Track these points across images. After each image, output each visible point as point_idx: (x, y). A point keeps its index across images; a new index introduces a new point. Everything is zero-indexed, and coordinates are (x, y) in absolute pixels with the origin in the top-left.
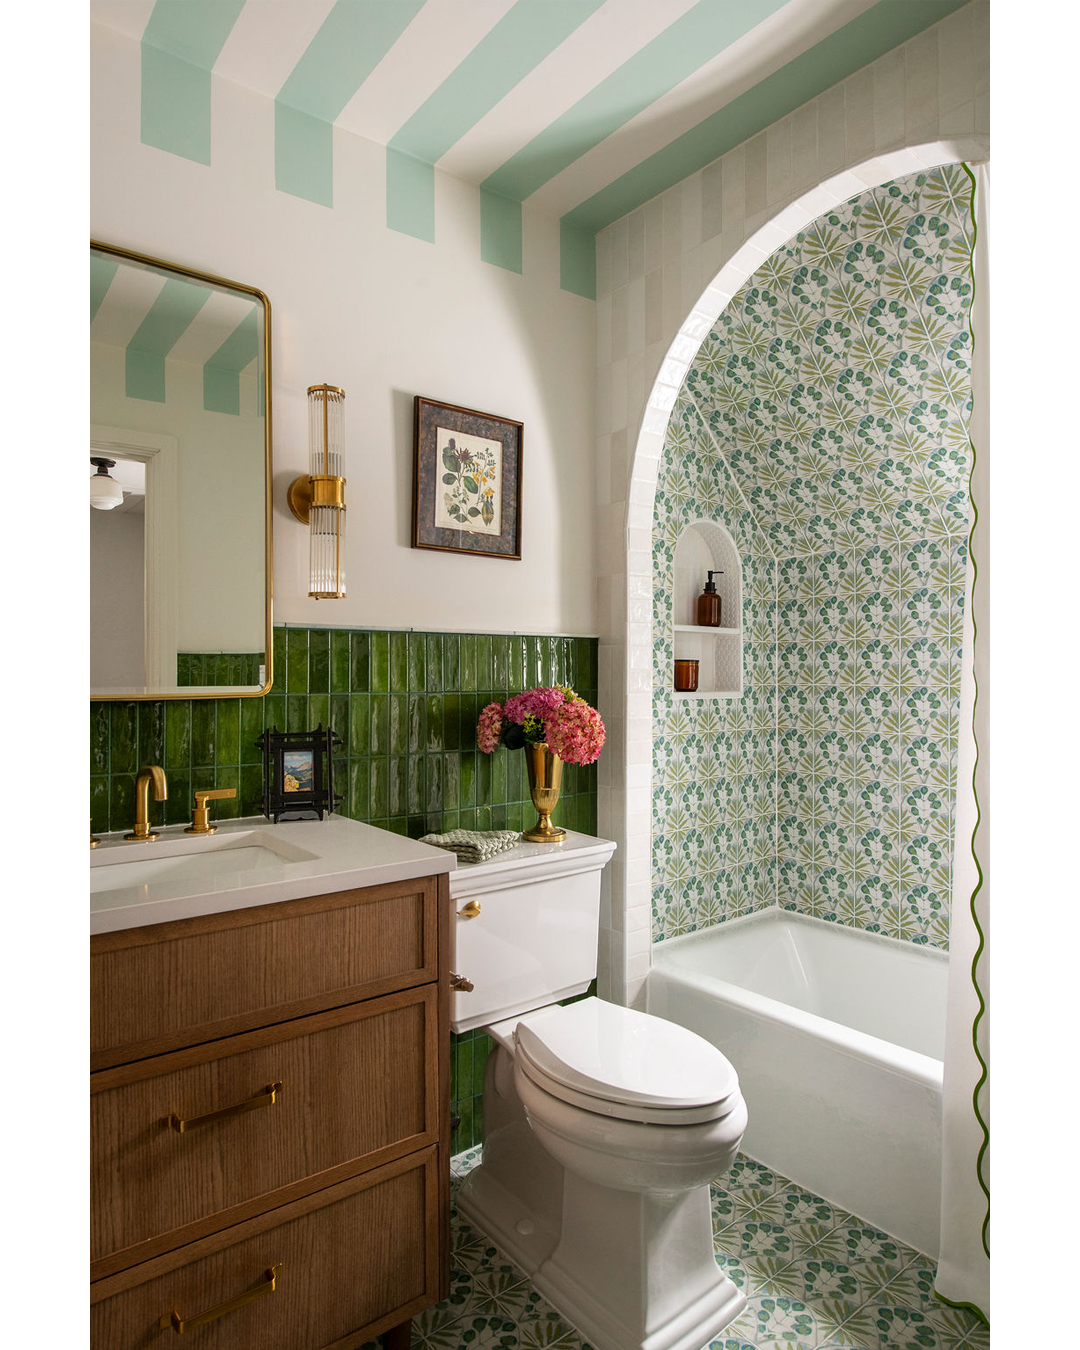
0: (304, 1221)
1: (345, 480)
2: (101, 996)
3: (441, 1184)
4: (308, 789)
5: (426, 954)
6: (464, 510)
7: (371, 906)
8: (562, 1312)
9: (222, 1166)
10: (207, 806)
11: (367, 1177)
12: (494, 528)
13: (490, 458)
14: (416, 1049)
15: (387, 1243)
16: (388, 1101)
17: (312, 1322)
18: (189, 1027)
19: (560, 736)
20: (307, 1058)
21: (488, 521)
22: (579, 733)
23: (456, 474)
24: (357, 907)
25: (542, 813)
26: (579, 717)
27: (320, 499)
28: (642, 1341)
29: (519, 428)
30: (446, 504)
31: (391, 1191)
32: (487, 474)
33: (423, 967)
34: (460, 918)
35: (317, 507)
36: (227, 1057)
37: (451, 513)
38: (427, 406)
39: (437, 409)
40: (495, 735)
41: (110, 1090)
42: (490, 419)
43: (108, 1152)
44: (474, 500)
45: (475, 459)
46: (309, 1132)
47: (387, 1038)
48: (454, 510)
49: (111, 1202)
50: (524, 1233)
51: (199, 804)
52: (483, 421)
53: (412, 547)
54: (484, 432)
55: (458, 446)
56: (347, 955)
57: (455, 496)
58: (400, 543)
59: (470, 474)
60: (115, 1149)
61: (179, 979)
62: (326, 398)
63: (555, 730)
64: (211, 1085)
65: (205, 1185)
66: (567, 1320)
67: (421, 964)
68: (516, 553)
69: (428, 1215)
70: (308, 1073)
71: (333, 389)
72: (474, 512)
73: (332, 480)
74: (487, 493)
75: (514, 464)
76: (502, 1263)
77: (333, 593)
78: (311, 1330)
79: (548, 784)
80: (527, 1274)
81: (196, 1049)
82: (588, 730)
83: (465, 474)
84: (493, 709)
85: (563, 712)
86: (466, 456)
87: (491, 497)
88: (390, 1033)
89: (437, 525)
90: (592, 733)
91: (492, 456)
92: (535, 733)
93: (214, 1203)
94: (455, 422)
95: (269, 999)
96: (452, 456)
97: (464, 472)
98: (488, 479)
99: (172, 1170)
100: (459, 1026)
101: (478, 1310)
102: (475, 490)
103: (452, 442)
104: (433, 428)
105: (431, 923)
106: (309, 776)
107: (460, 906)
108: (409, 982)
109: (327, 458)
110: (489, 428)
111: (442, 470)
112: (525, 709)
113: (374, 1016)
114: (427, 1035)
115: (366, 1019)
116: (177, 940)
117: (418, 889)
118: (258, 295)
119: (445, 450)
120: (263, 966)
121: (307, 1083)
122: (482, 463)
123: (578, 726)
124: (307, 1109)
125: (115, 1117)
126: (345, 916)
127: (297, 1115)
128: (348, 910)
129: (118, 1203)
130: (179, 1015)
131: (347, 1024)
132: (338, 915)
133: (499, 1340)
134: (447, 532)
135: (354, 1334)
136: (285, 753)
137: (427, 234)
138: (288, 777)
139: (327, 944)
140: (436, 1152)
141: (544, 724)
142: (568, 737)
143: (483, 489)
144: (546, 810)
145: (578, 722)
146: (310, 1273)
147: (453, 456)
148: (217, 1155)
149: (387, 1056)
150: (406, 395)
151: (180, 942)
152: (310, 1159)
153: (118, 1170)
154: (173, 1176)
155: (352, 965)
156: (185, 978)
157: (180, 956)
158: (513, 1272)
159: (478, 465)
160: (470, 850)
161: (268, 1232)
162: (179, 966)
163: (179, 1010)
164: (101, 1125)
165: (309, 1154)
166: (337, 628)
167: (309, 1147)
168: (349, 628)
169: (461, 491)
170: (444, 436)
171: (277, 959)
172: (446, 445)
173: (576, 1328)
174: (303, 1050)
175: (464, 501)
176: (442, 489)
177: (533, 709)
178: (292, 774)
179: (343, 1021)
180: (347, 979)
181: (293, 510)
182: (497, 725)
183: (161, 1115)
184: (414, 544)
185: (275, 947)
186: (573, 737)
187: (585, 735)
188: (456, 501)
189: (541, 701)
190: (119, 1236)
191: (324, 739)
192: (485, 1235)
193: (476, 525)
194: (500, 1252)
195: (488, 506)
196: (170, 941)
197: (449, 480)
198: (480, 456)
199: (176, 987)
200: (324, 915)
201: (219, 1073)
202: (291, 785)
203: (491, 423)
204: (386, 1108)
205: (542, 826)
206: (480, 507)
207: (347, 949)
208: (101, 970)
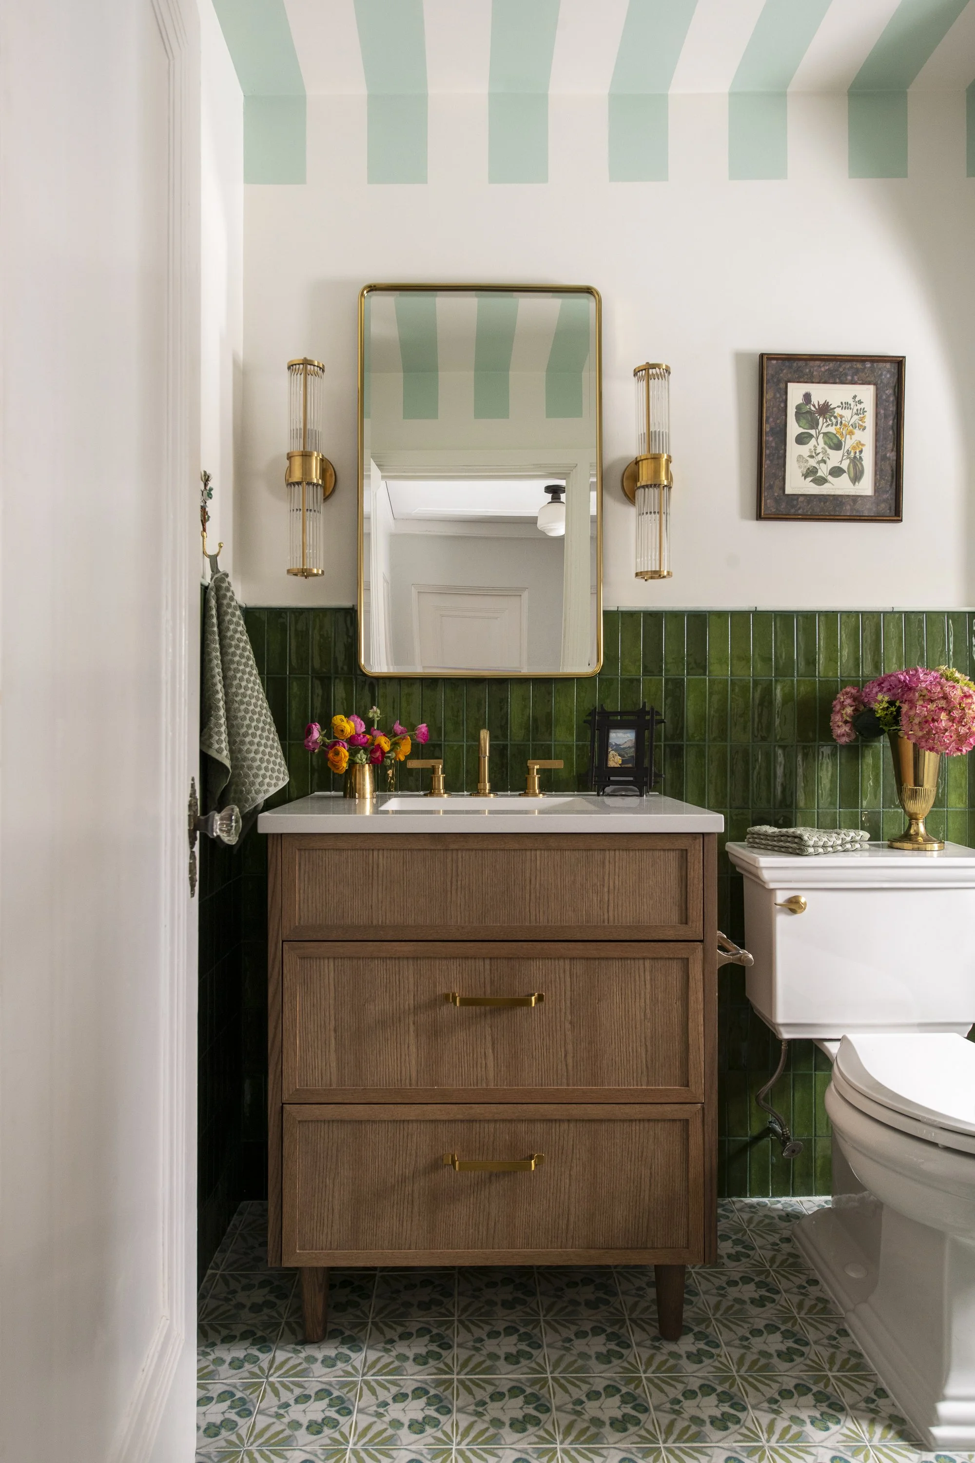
0: (565, 1126)
1: (669, 457)
2: (402, 882)
3: (707, 1146)
4: (630, 765)
5: (690, 911)
6: (823, 471)
7: (631, 853)
8: (867, 1354)
9: (493, 1052)
10: (537, 774)
11: (627, 1109)
12: (866, 487)
13: (859, 406)
14: (679, 1003)
15: (648, 1180)
16: (648, 1044)
17: (572, 1219)
18: (467, 924)
19: (917, 720)
20: (568, 979)
21: (856, 478)
22: (943, 716)
23: (813, 432)
24: (617, 853)
25: (912, 818)
26: (945, 697)
27: (644, 479)
28: (940, 1401)
29: (899, 363)
30: (800, 467)
31: (651, 1133)
32: (854, 426)
33: (686, 923)
34: (781, 911)
35: (643, 487)
36: (497, 958)
37: (806, 476)
38: (774, 362)
39: (787, 363)
40: (846, 722)
41: (408, 958)
42: (857, 361)
43: (407, 1007)
44: (835, 458)
45: (838, 411)
46: (570, 1047)
47: (648, 983)
48: (810, 473)
49: (408, 1047)
50: (853, 1275)
51: (531, 772)
52: (848, 365)
53: (757, 520)
54: (849, 378)
55: (815, 400)
56: (606, 895)
57: (812, 457)
58: (744, 517)
59: (832, 429)
60: (412, 1006)
61: (459, 883)
62: (649, 377)
63: (912, 713)
64: (485, 978)
65: (479, 1060)
66: (869, 1361)
67: (685, 920)
68: (895, 513)
69: (691, 1170)
70: (568, 993)
71: (653, 366)
72: (837, 472)
73: (656, 458)
74: (854, 448)
75: (892, 408)
76: (821, 1295)
77: (655, 572)
78: (571, 1227)
79: (918, 781)
80: (843, 1312)
81: (472, 944)
82: (956, 714)
83: (824, 430)
84: (847, 693)
85: (925, 692)
86: (825, 410)
87: (861, 452)
88: (651, 979)
89: (788, 491)
90: (962, 718)
91: (860, 402)
92: (889, 718)
93: (487, 1079)
94: (811, 373)
95: (533, 918)
96: (807, 412)
97: (824, 426)
98: (856, 431)
99: (454, 1038)
100: (782, 1029)
101: (774, 1318)
102: (838, 446)
103: (807, 397)
104: (782, 385)
105: (696, 882)
106: (632, 752)
107: (781, 897)
108: (670, 934)
109: (650, 437)
110: (857, 371)
111: (794, 429)
112: (880, 691)
113: (634, 959)
114: (691, 993)
115: (627, 958)
116: (457, 850)
117: (681, 844)
118: (588, 291)
119: (798, 408)
120: (528, 888)
121: (568, 1003)
122: (847, 413)
123: (942, 709)
124: (568, 1026)
125: (411, 980)
126: (604, 859)
127: (558, 1028)
128: (607, 852)
129: (413, 1049)
130: (459, 913)
131: (607, 958)
132: (598, 856)
133: (786, 1347)
134: (801, 499)
135: (612, 1251)
136: (612, 731)
137: (778, 171)
138: (612, 753)
139: (587, 880)
140: (701, 1112)
141: (900, 708)
142: (926, 722)
143: (849, 443)
144: (916, 814)
145: (942, 703)
146: (570, 1175)
147: (810, 412)
148: (489, 1038)
149: (648, 1001)
150: (749, 355)
151: (460, 853)
152: (571, 1073)
153: (414, 1024)
154: (454, 1043)
155: (612, 905)
156: (463, 882)
157: (460, 864)
158: (828, 1306)
159: (841, 417)
160: (796, 840)
161: (532, 1121)
162: (459, 873)
163: (459, 909)
164: (402, 985)
165: (570, 1068)
166: (671, 609)
167: (570, 1061)
168: (684, 609)
169: (819, 450)
170: (796, 392)
171: (540, 885)
172: (800, 400)
173: (876, 1372)
174: (564, 972)
175: (825, 462)
176: (793, 451)
177: (889, 690)
178: (615, 750)
179: (603, 955)
180: (606, 917)
181: (626, 495)
182: (849, 710)
183: (445, 991)
184: (759, 517)
185: (538, 873)
186: (933, 720)
187: (952, 720)
188: (812, 463)
189: (900, 681)
190: (414, 1075)
191: (648, 717)
192: (813, 1267)
193: (841, 486)
194: (822, 1286)
195: (856, 462)
196: (452, 850)
197: (801, 440)
198: (846, 406)
199: (457, 889)
200: (585, 853)
201: (491, 970)
202: (615, 760)
203: (859, 366)
204: (647, 1051)
205: (912, 832)
206: (845, 465)
207: (606, 890)
208: (401, 864)
